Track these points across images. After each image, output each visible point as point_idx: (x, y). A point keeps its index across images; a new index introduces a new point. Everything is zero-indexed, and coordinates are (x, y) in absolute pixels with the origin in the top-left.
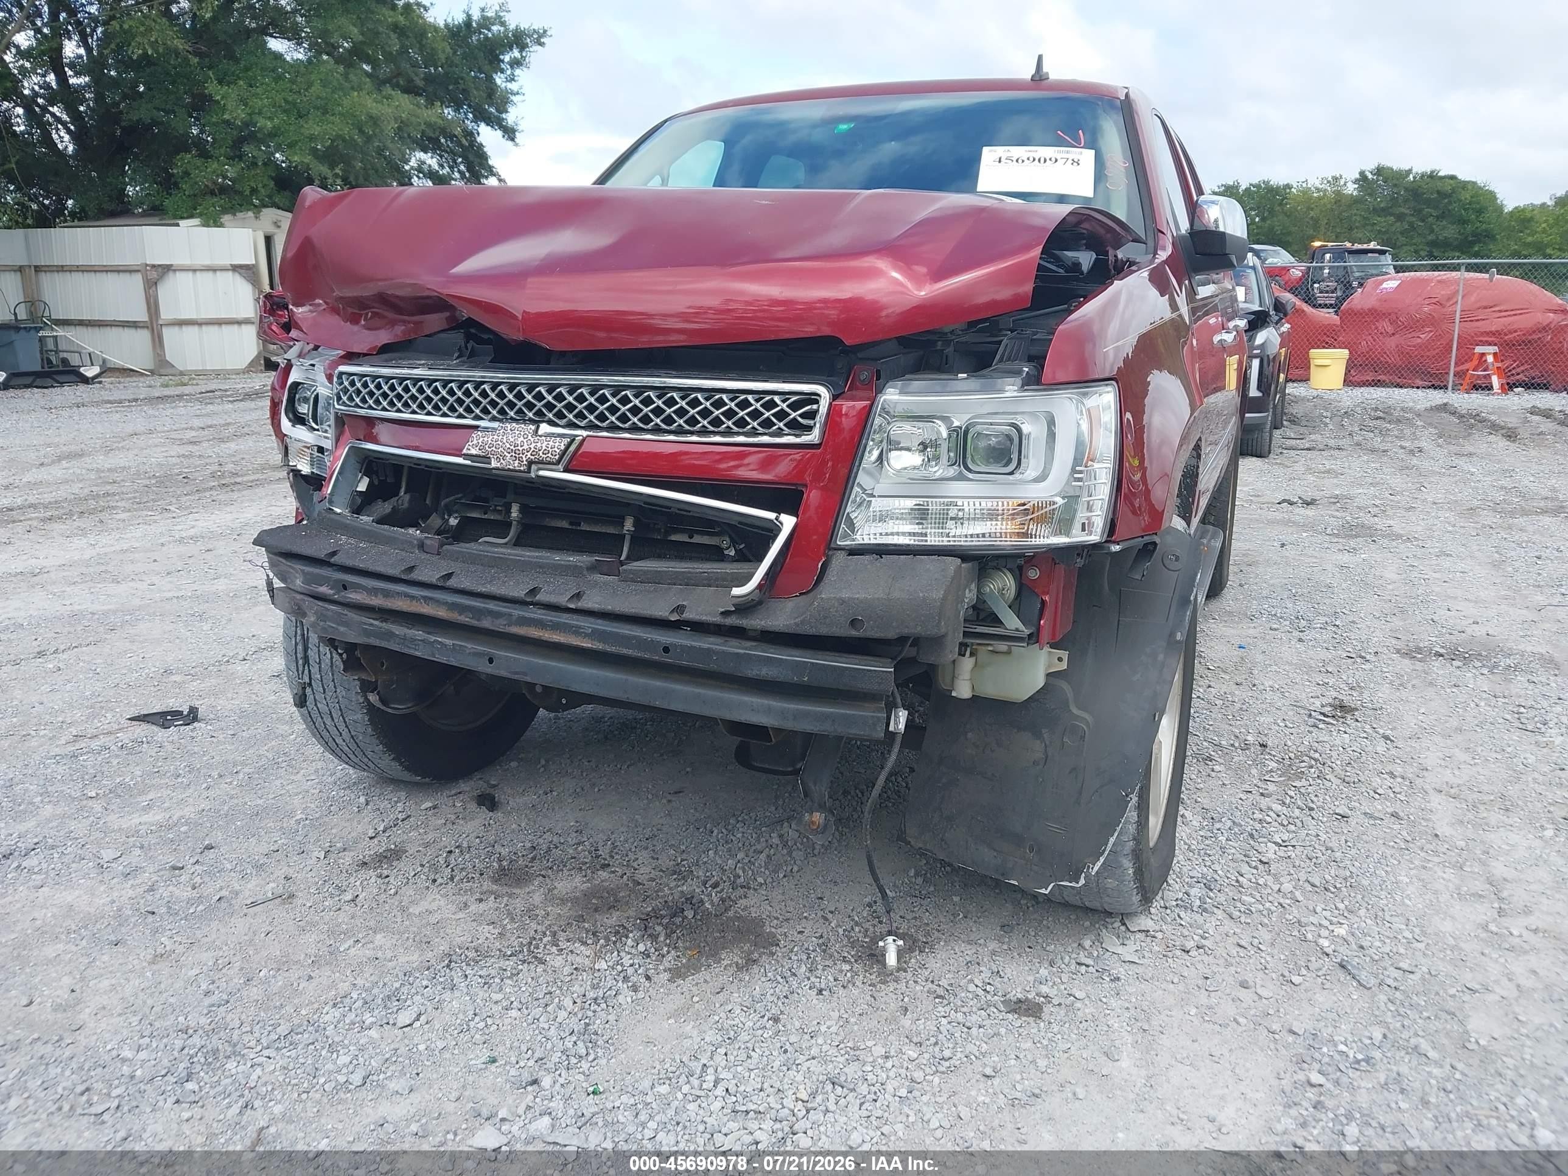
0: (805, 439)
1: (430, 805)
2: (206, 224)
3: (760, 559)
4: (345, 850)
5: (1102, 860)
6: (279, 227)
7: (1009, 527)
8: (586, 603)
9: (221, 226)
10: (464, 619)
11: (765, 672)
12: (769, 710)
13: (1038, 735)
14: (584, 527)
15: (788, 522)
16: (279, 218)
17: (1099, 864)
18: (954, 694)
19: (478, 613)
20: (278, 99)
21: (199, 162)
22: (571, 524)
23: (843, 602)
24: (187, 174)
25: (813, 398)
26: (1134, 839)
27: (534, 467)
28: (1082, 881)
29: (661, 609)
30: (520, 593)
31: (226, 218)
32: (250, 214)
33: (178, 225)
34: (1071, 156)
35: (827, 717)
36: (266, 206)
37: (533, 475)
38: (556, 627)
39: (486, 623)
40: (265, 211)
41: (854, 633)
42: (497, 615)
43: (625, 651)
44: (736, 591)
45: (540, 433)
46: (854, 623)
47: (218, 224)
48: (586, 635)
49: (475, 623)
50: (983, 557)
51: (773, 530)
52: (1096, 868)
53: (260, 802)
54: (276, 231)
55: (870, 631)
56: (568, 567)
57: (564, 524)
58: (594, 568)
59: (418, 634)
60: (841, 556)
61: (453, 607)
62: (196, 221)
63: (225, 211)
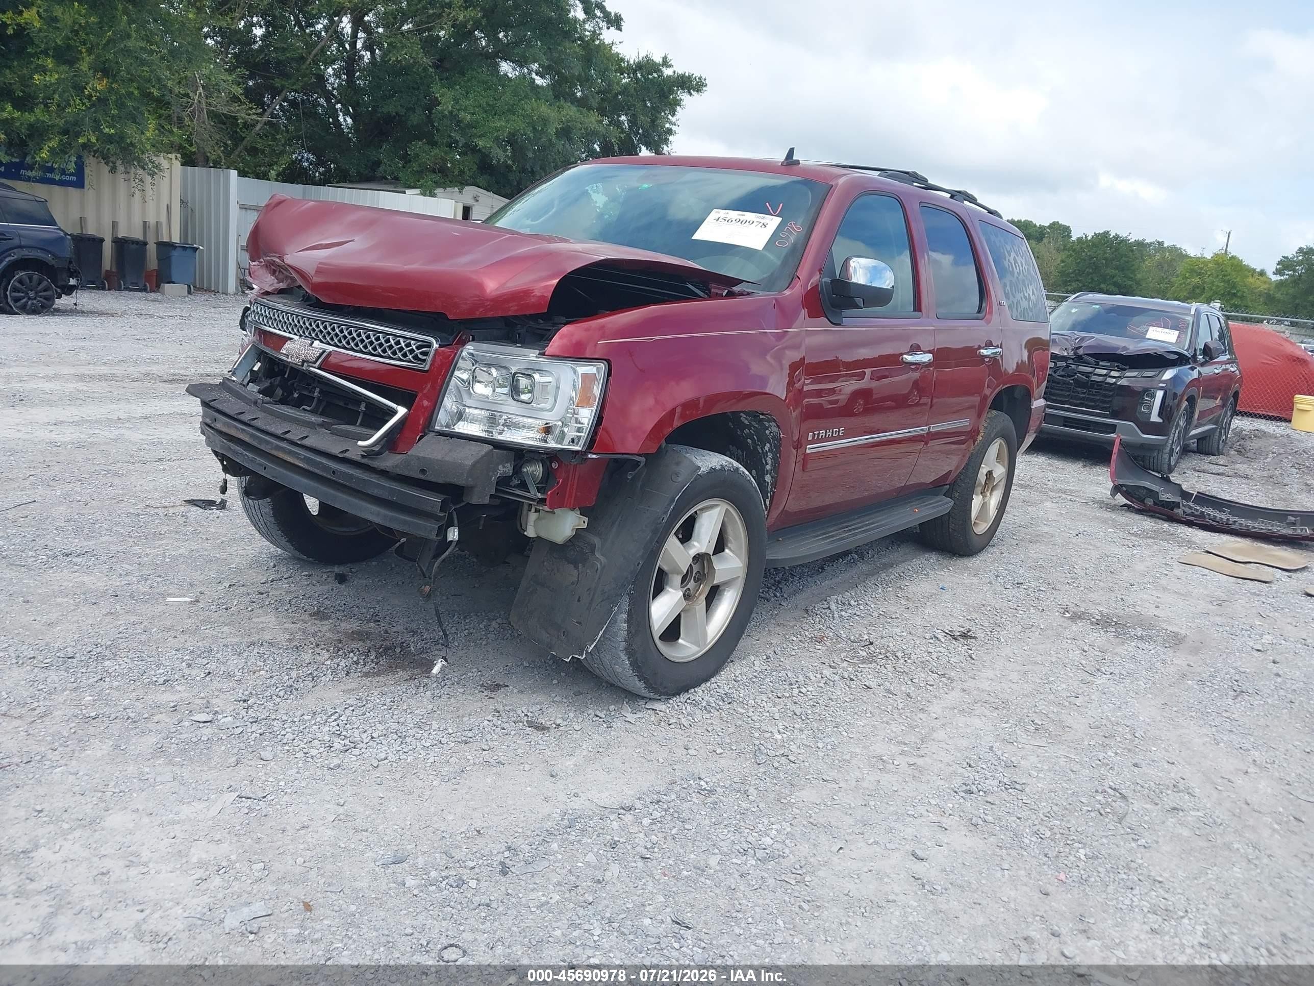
0: (420, 366)
1: (307, 573)
2: (424, 194)
3: (378, 429)
4: (243, 586)
5: (594, 644)
6: (477, 201)
7: (539, 436)
8: (306, 442)
9: (434, 196)
10: (255, 443)
11: (376, 492)
12: (378, 515)
13: (577, 568)
14: (350, 407)
15: (402, 411)
16: (479, 194)
17: (593, 646)
18: (525, 533)
19: (261, 441)
20: (483, 102)
21: (427, 147)
22: (345, 404)
23: (418, 458)
24: (417, 155)
25: (429, 345)
26: (625, 641)
27: (305, 364)
28: (584, 656)
29: (335, 450)
30: (279, 432)
31: (438, 191)
32: (456, 189)
33: (405, 193)
34: (763, 221)
35: (405, 522)
36: (468, 185)
37: (304, 368)
38: (290, 453)
39: (262, 447)
40: (467, 188)
41: (422, 477)
42: (268, 442)
43: (316, 471)
44: (360, 443)
45: (313, 345)
46: (423, 471)
47: (433, 195)
48: (301, 459)
49: (259, 446)
50: (522, 450)
51: (394, 412)
52: (591, 649)
53: (218, 555)
54: (475, 203)
55: (429, 477)
56: (309, 422)
57: (342, 404)
58: (322, 425)
59: (239, 449)
60: (432, 434)
61: (252, 436)
62: (418, 191)
63: (438, 185)
